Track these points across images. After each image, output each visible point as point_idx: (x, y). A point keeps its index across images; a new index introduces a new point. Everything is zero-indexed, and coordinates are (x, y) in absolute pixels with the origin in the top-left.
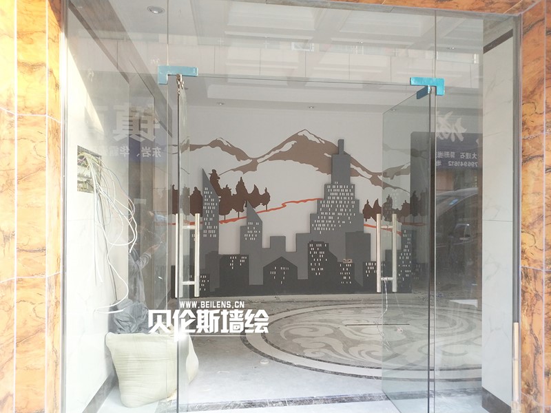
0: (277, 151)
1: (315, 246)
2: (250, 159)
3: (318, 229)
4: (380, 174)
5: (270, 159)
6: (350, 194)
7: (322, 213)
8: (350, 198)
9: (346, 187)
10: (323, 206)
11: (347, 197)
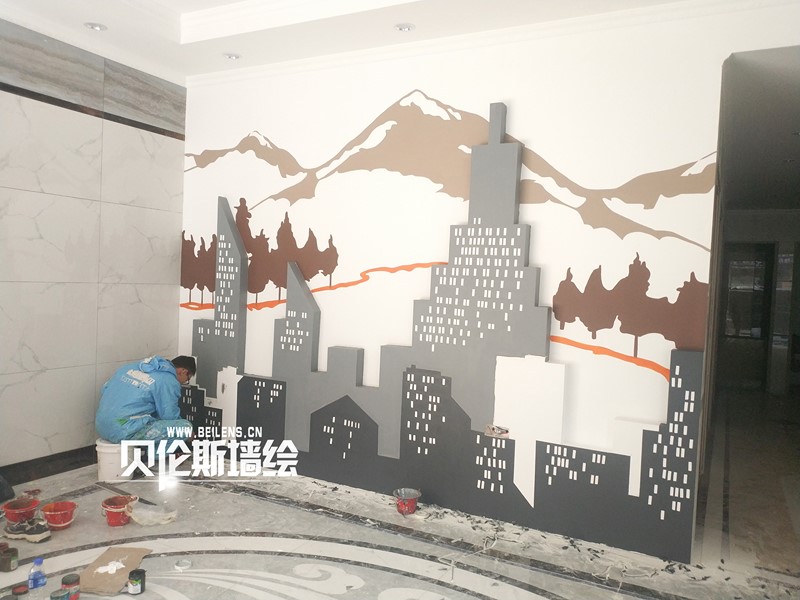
0: (356, 150)
1: (418, 380)
2: (304, 171)
3: (429, 338)
4: (610, 194)
5: (342, 169)
6: (511, 252)
7: (439, 300)
8: (512, 263)
9: (502, 232)
10: (443, 281)
11: (504, 259)
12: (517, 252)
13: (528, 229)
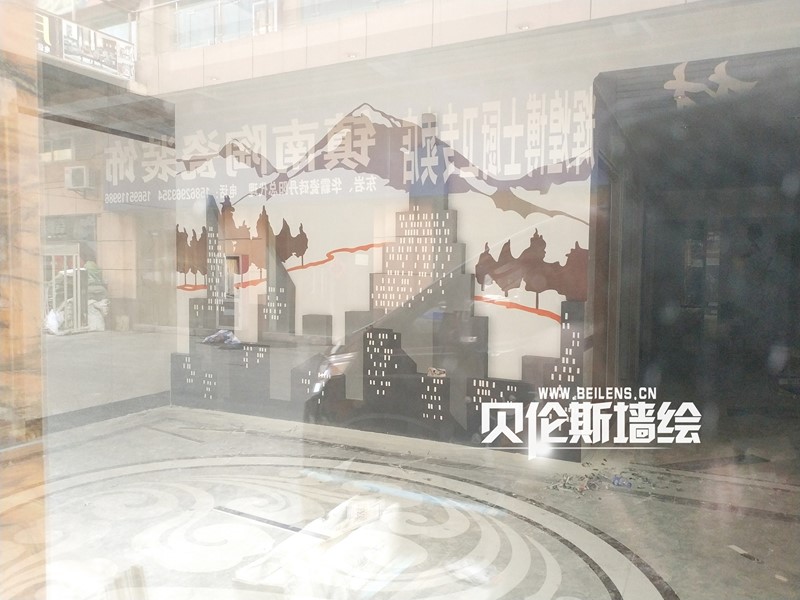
1: (375, 338)
2: (277, 171)
3: (382, 303)
4: (515, 183)
6: (443, 232)
7: (390, 272)
8: (443, 241)
9: (435, 216)
10: (391, 257)
11: (437, 237)
12: (447, 232)
13: (455, 214)
